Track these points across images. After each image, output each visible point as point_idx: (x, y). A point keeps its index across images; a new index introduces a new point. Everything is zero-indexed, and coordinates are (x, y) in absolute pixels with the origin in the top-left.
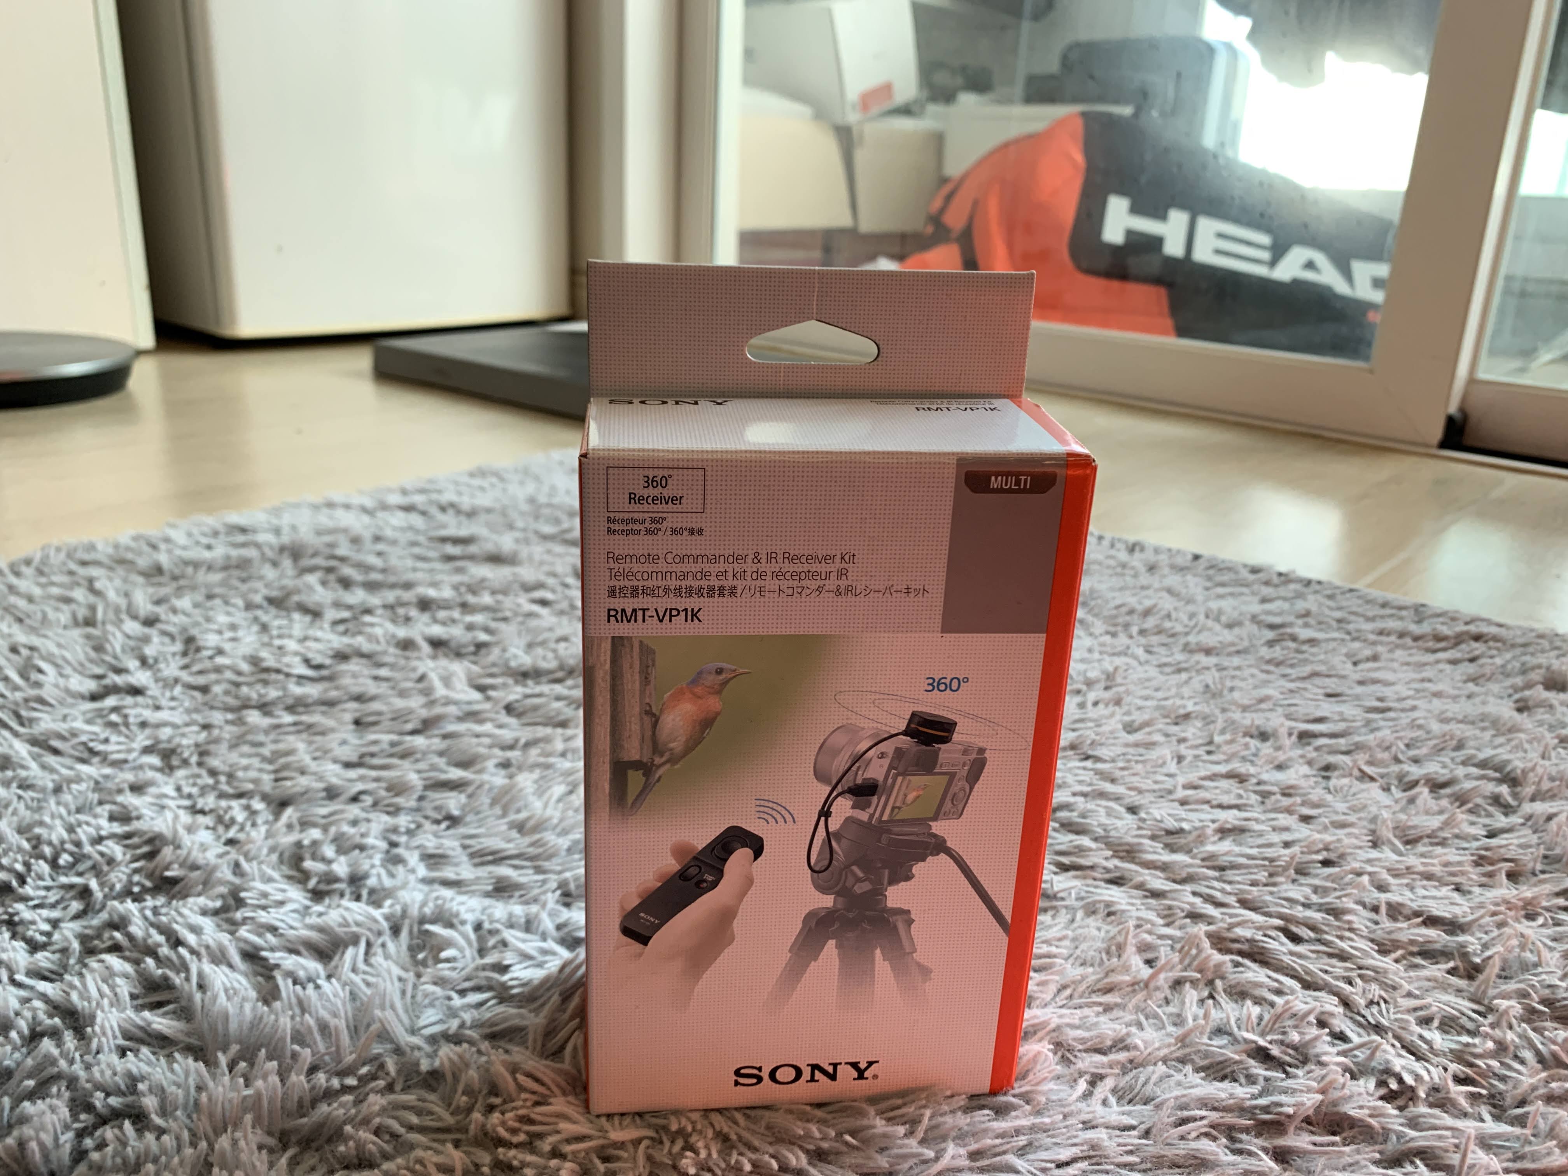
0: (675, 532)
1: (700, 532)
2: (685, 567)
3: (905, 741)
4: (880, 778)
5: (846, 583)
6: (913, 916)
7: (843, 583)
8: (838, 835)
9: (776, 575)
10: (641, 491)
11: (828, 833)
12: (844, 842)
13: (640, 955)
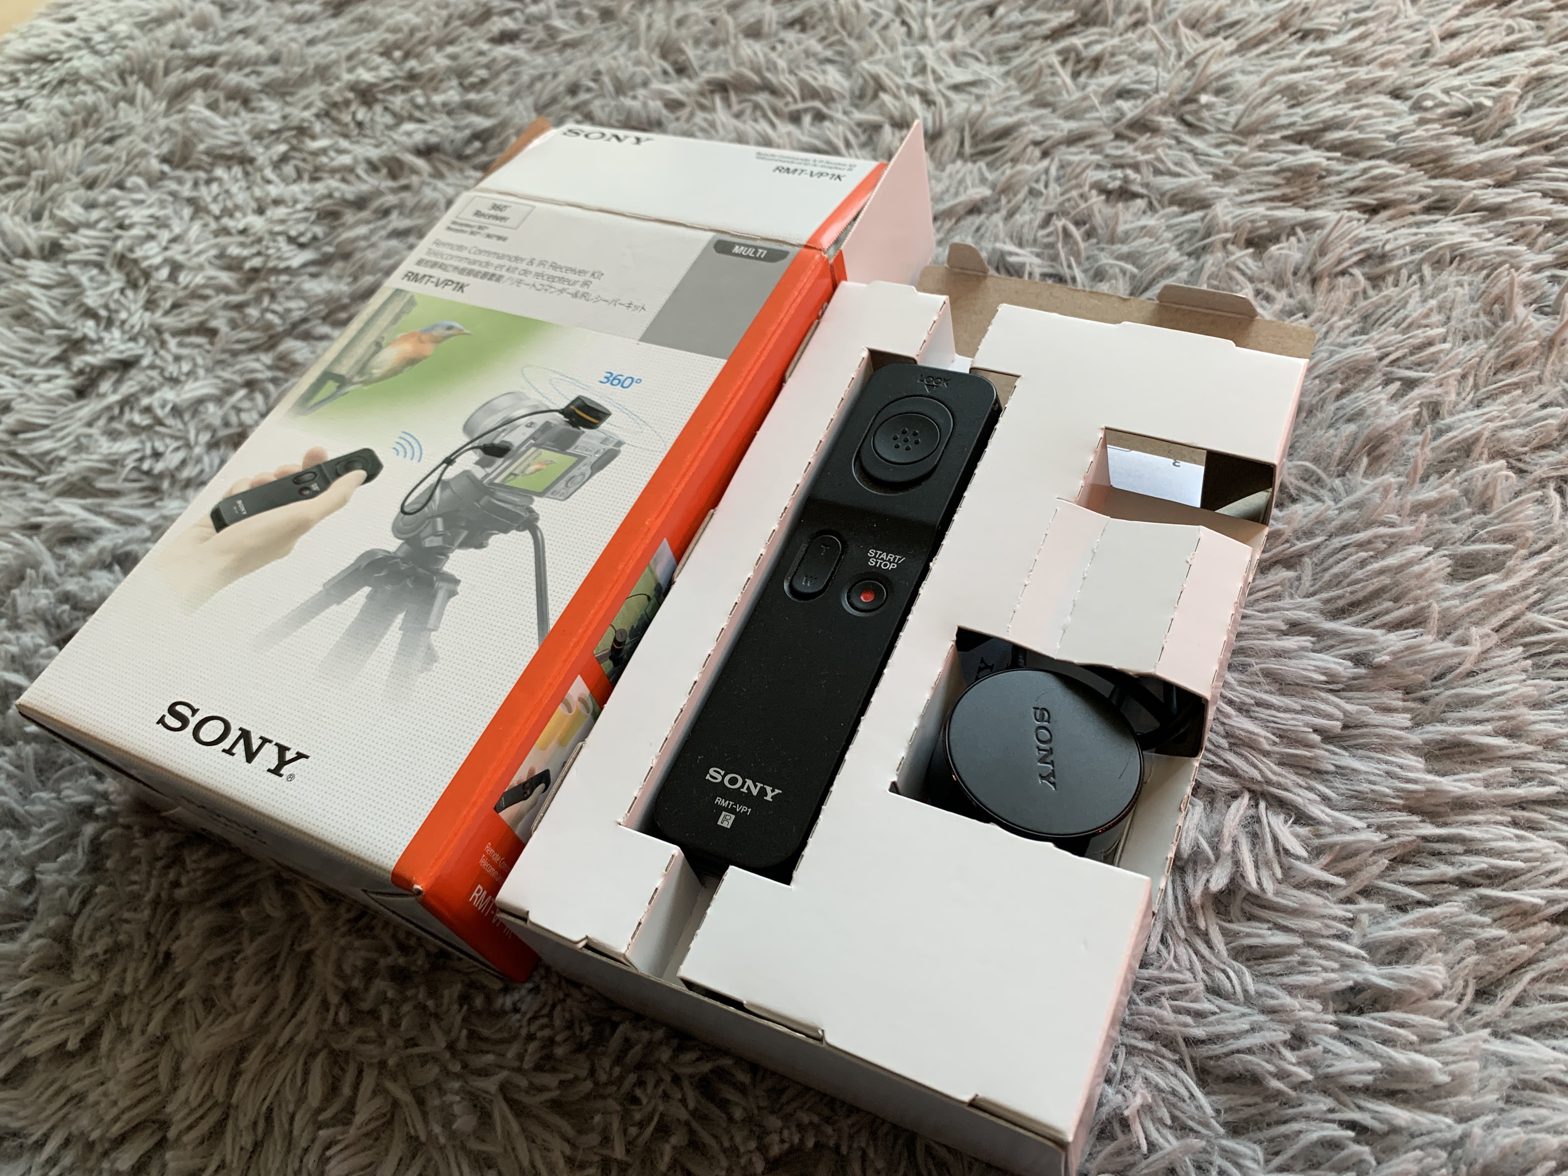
0: (488, 236)
1: (505, 239)
2: (479, 257)
3: (557, 419)
4: (516, 443)
5: (586, 291)
6: (459, 588)
7: (583, 290)
8: (446, 485)
9: (537, 275)
10: (485, 211)
11: (439, 480)
12: (448, 492)
13: (205, 539)
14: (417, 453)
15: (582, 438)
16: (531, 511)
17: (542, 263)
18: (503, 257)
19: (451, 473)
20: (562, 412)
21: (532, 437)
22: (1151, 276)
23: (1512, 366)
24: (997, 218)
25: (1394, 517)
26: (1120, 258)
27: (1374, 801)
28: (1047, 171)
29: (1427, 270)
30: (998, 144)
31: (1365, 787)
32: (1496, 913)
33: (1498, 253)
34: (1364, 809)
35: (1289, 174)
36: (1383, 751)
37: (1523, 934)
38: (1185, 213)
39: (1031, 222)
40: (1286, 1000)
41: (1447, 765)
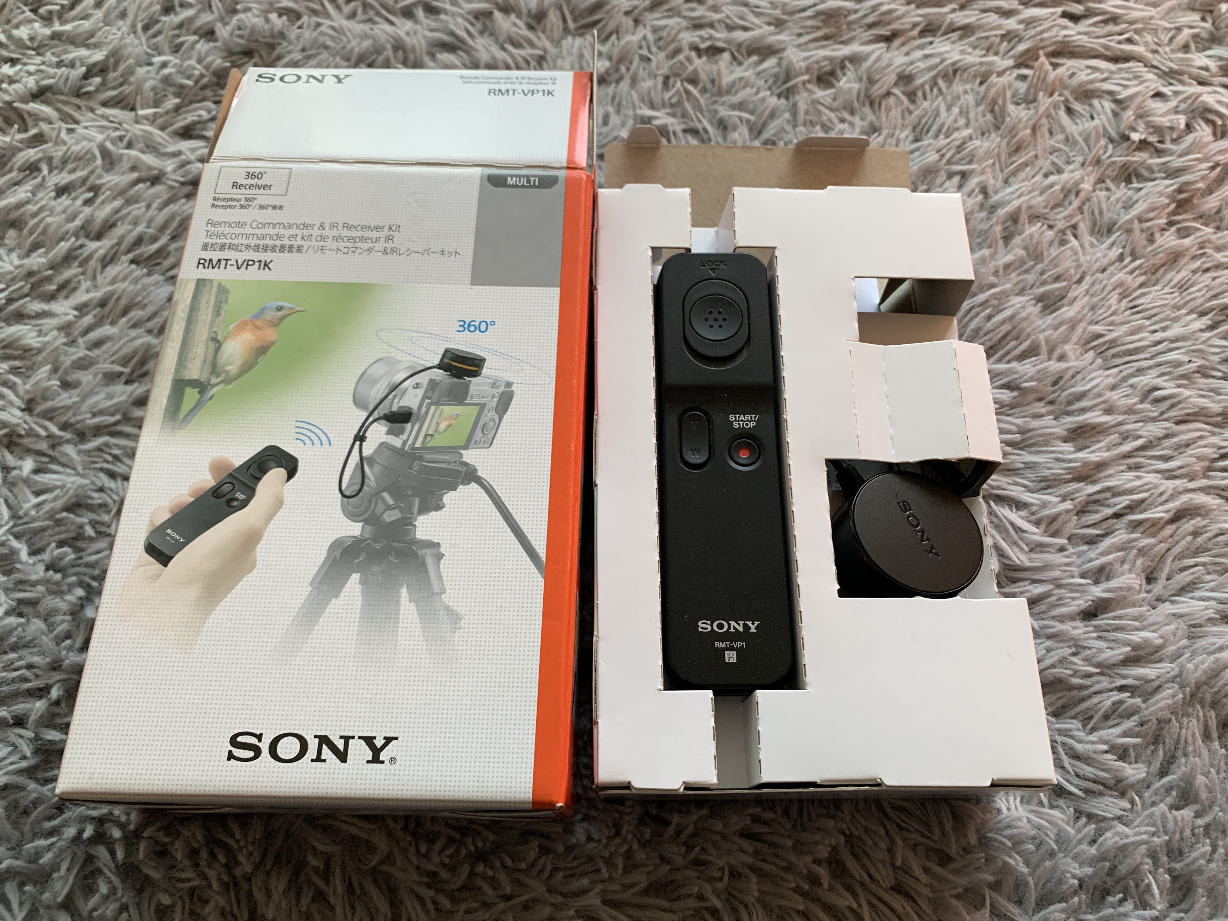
0: (262, 207)
1: (281, 208)
2: (265, 231)
3: (439, 374)
4: (414, 406)
5: (392, 245)
6: (442, 550)
7: (390, 245)
8: (371, 460)
9: (336, 239)
10: (241, 181)
11: (361, 458)
12: (377, 468)
13: (158, 576)
14: (324, 438)
15: (472, 387)
16: (466, 464)
17: (334, 226)
18: (290, 226)
19: (369, 448)
20: (439, 367)
21: (425, 397)
22: (762, 121)
23: (1017, 150)
24: (624, 85)
25: (993, 279)
26: (733, 107)
27: (1055, 480)
28: (645, 38)
29: (941, 83)
30: (596, 17)
31: (1047, 473)
32: (1142, 529)
33: (981, 64)
34: (1049, 487)
35: (823, 17)
36: (1046, 445)
37: (1160, 536)
38: (762, 61)
39: (655, 87)
40: (1060, 627)
41: (1081, 442)
